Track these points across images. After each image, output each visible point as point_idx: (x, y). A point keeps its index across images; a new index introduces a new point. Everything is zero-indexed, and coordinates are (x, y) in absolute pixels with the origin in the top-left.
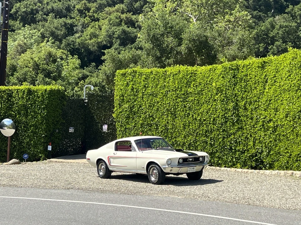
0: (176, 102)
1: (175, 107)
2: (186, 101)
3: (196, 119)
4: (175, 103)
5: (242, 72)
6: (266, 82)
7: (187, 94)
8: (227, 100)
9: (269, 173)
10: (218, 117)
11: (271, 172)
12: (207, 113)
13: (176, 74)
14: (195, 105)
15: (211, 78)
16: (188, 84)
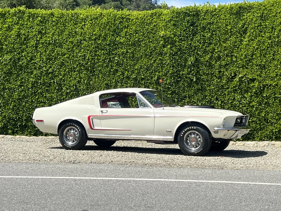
0: (95, 54)
1: (93, 62)
2: (113, 54)
3: (128, 78)
4: (94, 56)
5: (204, 19)
6: (245, 32)
7: (115, 45)
8: (181, 53)
9: (254, 145)
10: (166, 75)
11: (257, 143)
12: (147, 69)
13: (97, 18)
14: (127, 60)
15: (154, 26)
16: (116, 32)
